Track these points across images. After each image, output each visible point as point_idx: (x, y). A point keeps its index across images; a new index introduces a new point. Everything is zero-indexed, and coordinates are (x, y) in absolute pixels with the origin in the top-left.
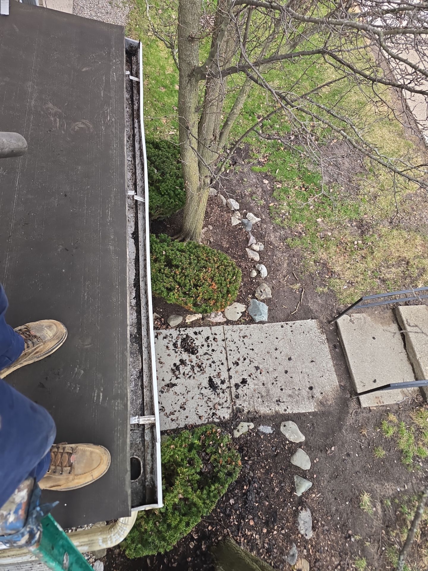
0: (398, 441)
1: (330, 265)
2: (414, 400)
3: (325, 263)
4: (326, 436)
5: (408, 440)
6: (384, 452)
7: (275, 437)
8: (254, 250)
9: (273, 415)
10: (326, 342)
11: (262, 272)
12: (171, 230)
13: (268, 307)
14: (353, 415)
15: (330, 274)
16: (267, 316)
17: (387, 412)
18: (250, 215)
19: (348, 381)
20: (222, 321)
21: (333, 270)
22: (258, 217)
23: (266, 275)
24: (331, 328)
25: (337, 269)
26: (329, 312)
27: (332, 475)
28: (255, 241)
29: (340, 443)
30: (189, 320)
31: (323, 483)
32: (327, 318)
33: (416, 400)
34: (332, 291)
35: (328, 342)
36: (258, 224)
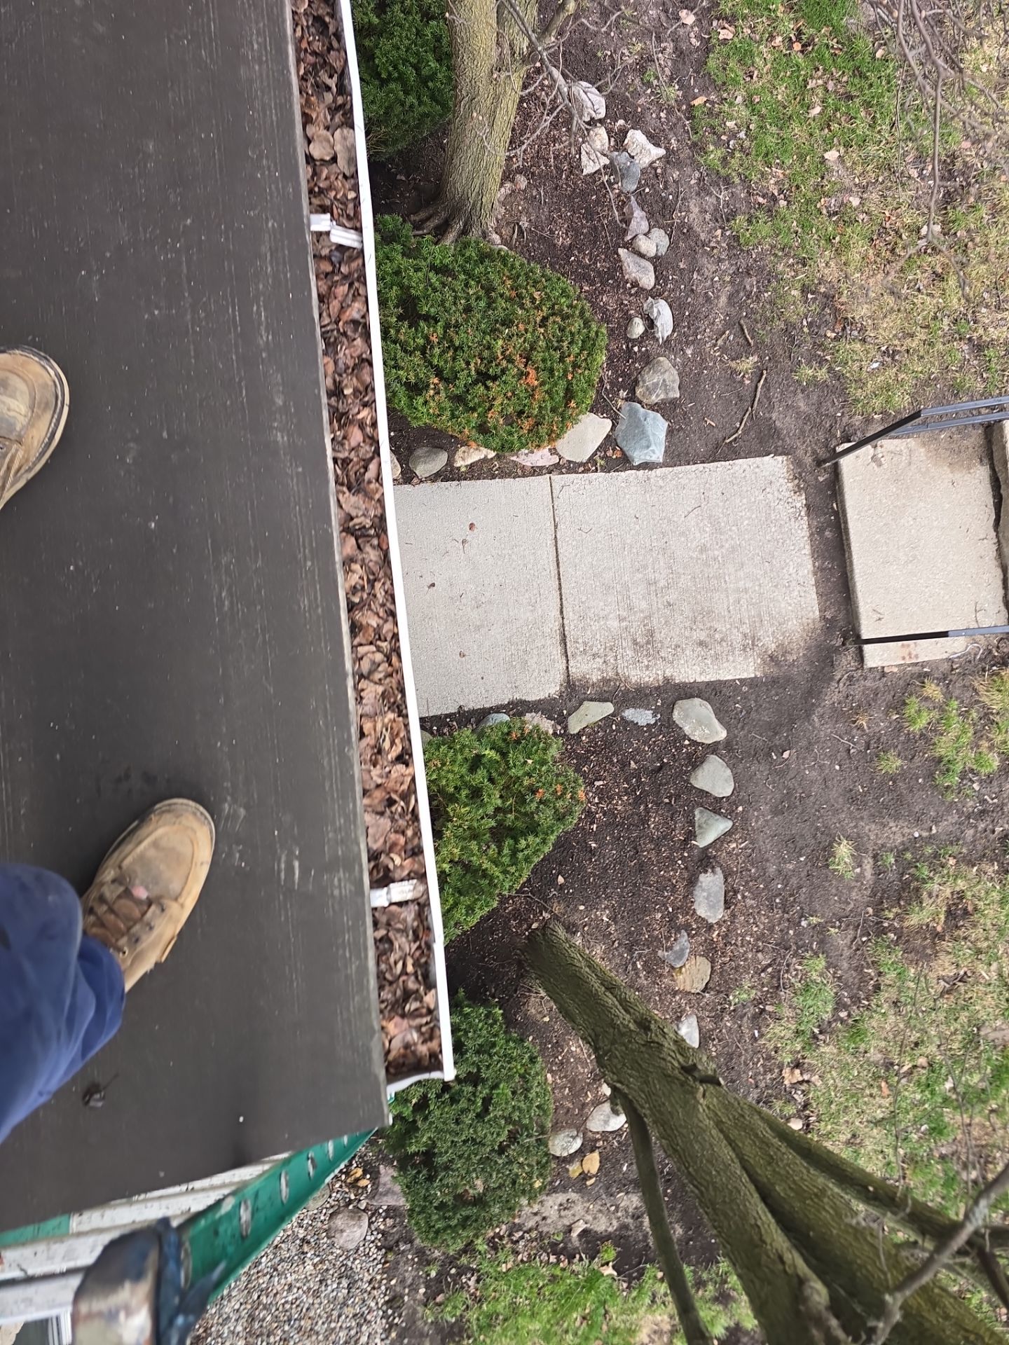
0: (936, 740)
1: (843, 299)
2: (990, 652)
3: (832, 292)
4: (774, 729)
5: (958, 738)
6: (899, 762)
7: (660, 732)
8: (642, 256)
9: (659, 687)
10: (803, 513)
11: (658, 323)
12: (410, 192)
13: (666, 424)
14: (841, 684)
15: (839, 328)
16: (663, 450)
17: (922, 677)
18: (637, 138)
19: (842, 608)
20: (547, 464)
21: (849, 316)
22: (657, 145)
23: (670, 332)
24: (821, 479)
25: (861, 312)
26: (822, 437)
27: (777, 807)
28: (644, 226)
29: (804, 743)
30: (463, 459)
31: (757, 822)
32: (814, 452)
33: (994, 650)
34: (838, 377)
35: (808, 515)
36: (656, 169)
